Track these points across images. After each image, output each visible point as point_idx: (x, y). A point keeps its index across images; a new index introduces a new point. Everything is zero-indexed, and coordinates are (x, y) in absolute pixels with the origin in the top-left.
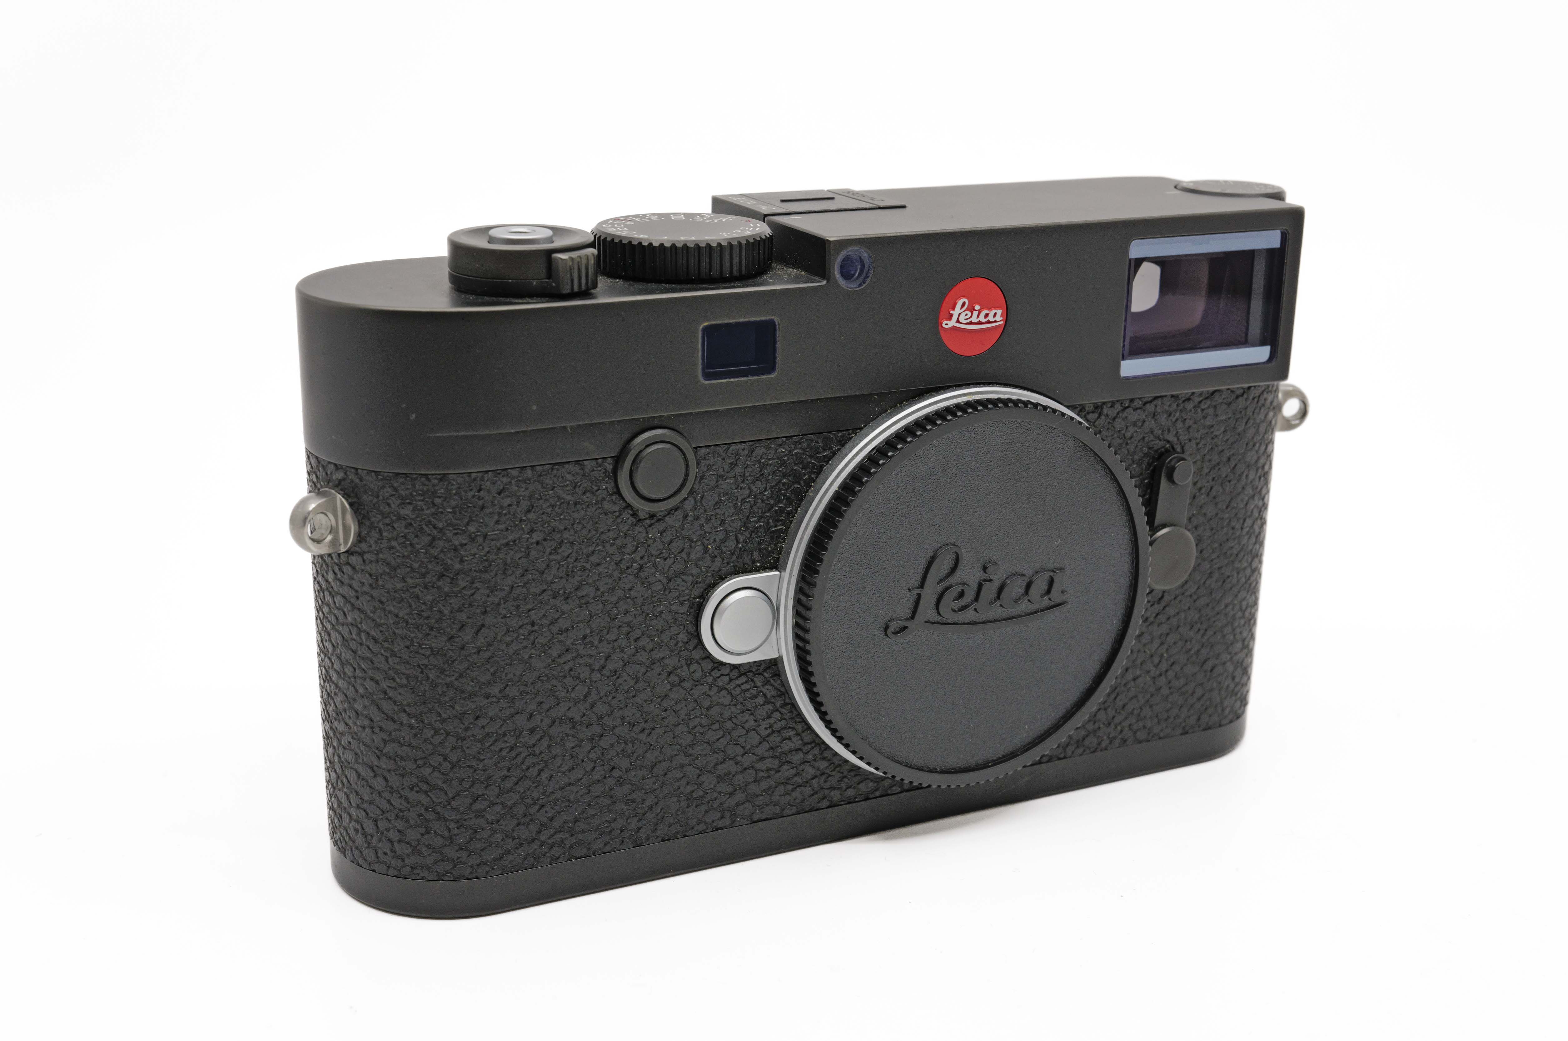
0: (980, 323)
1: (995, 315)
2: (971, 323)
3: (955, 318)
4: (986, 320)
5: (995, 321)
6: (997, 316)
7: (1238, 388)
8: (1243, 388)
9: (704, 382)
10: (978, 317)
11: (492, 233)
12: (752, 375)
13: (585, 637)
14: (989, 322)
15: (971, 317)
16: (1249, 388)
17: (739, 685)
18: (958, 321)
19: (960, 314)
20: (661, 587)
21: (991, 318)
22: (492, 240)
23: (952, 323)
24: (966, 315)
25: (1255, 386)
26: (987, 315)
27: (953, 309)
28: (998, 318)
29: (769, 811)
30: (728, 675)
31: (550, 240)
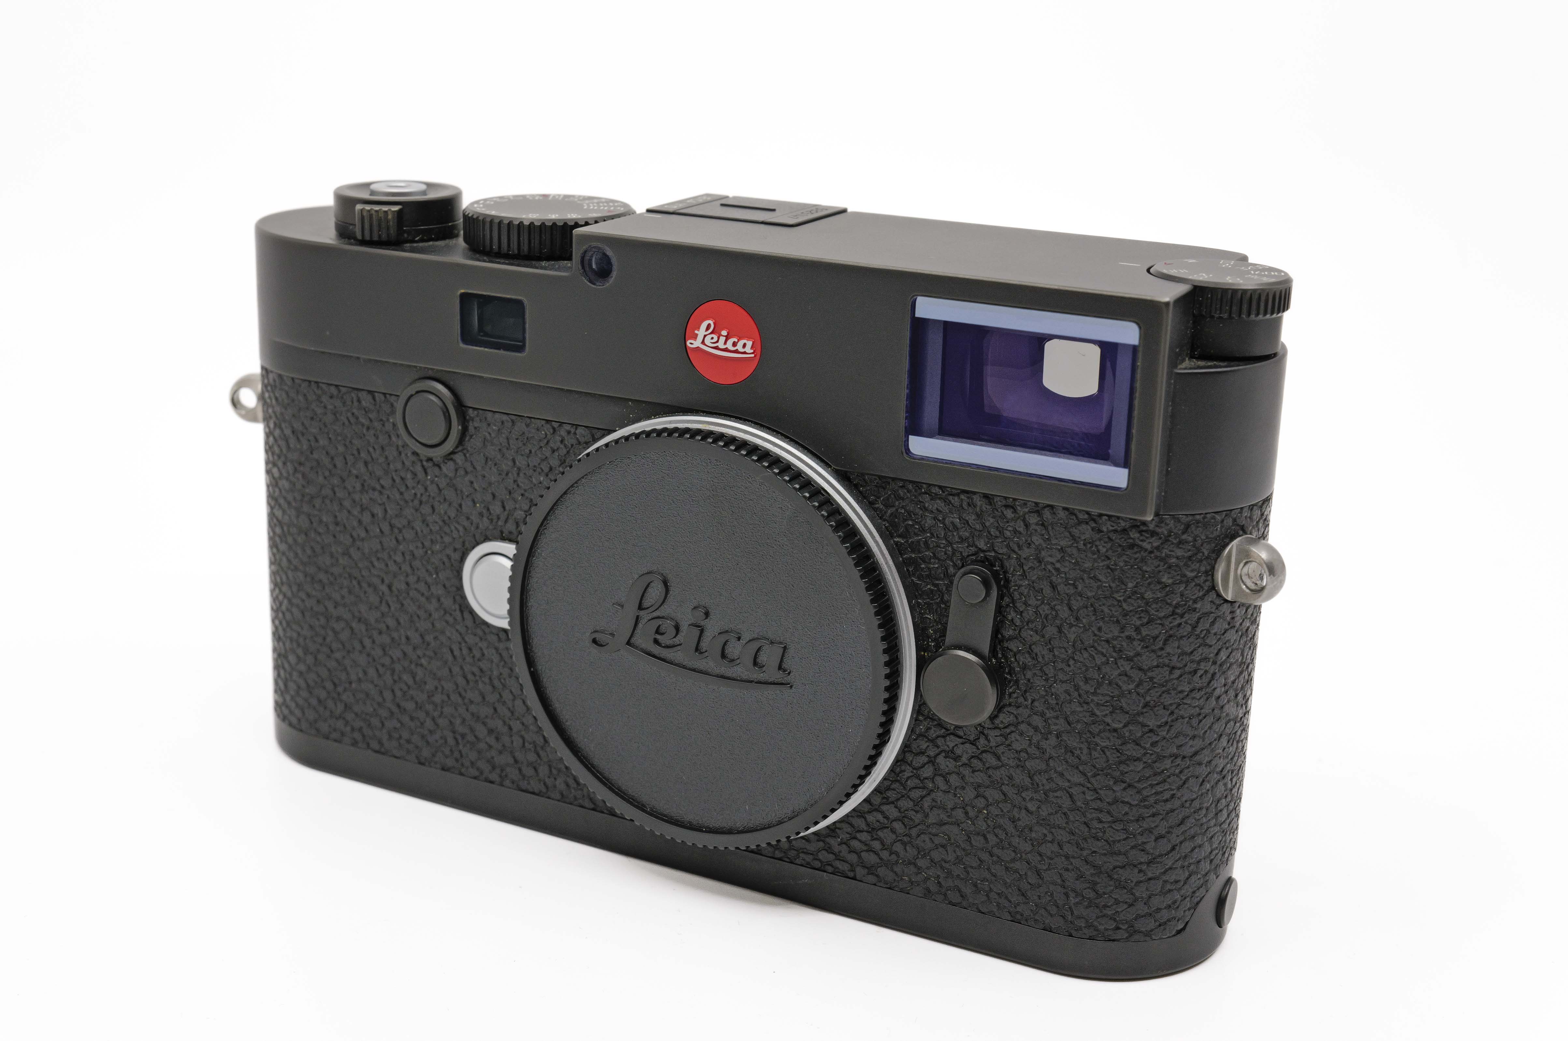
0: (726, 350)
1: (744, 346)
2: (716, 348)
3: (700, 338)
4: (733, 349)
5: (745, 353)
6: (746, 347)
9: (462, 345)
10: (725, 343)
11: (373, 187)
12: (504, 350)
13: (377, 551)
14: (736, 352)
15: (717, 342)
18: (703, 342)
19: (705, 336)
20: (438, 528)
21: (739, 347)
22: (373, 193)
23: (697, 343)
24: (712, 338)
26: (734, 344)
27: (698, 328)
28: (748, 349)
29: (536, 786)
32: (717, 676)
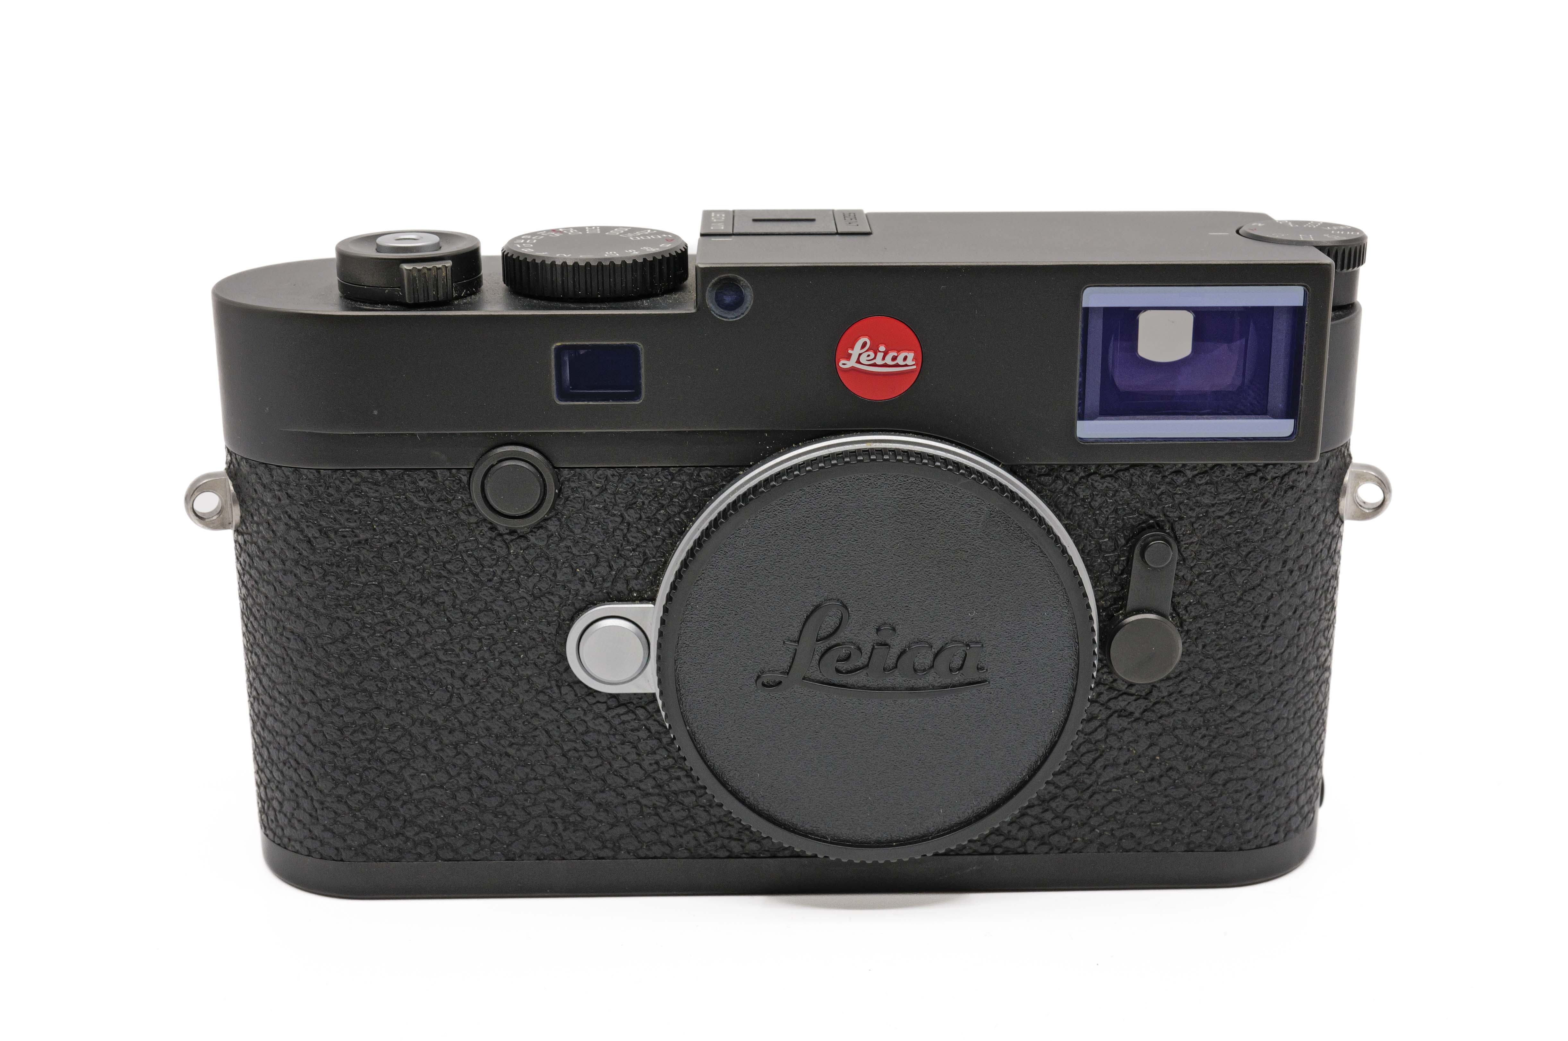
0: (886, 365)
1: (905, 358)
2: (875, 365)
3: (854, 358)
4: (892, 363)
5: (906, 365)
6: (908, 360)
7: (1248, 465)
8: (1255, 465)
9: (559, 402)
10: (884, 359)
12: (613, 400)
13: (445, 643)
14: (897, 365)
15: (874, 358)
16: (1266, 466)
17: (619, 715)
18: (858, 362)
19: (860, 355)
20: (526, 604)
21: (900, 361)
23: (851, 363)
24: (869, 356)
25: (1274, 465)
26: (894, 358)
27: (853, 348)
28: (909, 361)
29: (657, 850)
30: (605, 702)
31: (438, 247)
32: (907, 689)
